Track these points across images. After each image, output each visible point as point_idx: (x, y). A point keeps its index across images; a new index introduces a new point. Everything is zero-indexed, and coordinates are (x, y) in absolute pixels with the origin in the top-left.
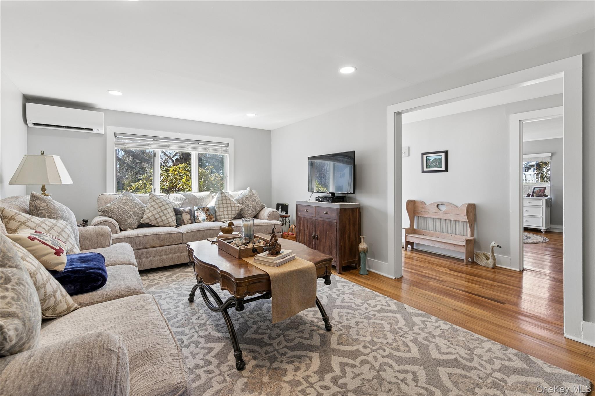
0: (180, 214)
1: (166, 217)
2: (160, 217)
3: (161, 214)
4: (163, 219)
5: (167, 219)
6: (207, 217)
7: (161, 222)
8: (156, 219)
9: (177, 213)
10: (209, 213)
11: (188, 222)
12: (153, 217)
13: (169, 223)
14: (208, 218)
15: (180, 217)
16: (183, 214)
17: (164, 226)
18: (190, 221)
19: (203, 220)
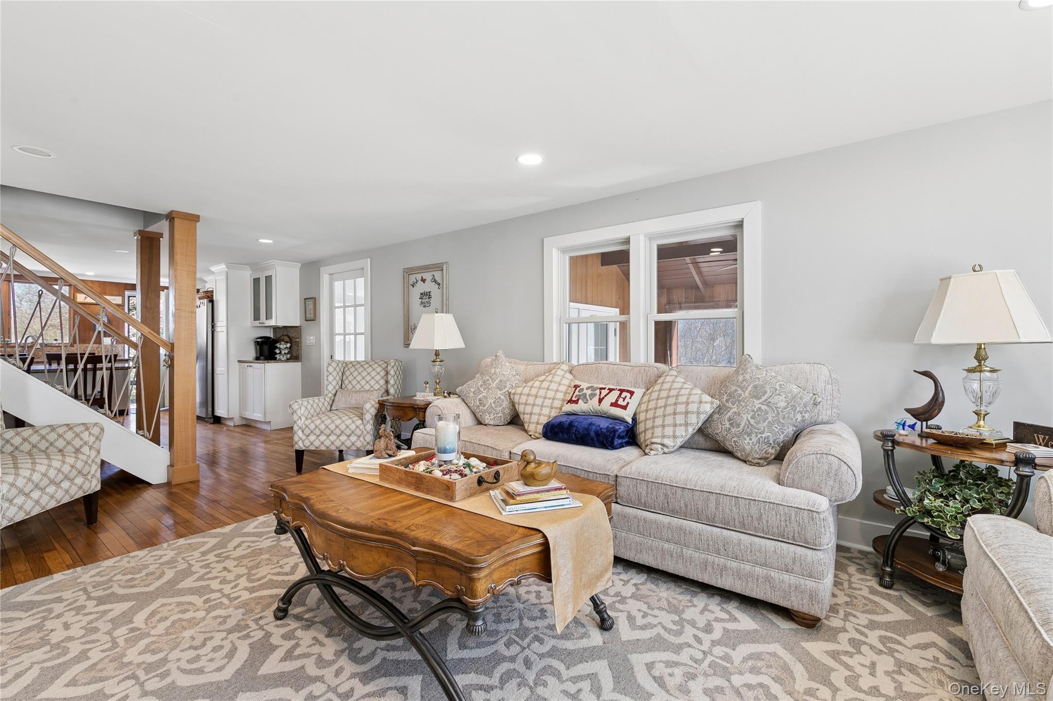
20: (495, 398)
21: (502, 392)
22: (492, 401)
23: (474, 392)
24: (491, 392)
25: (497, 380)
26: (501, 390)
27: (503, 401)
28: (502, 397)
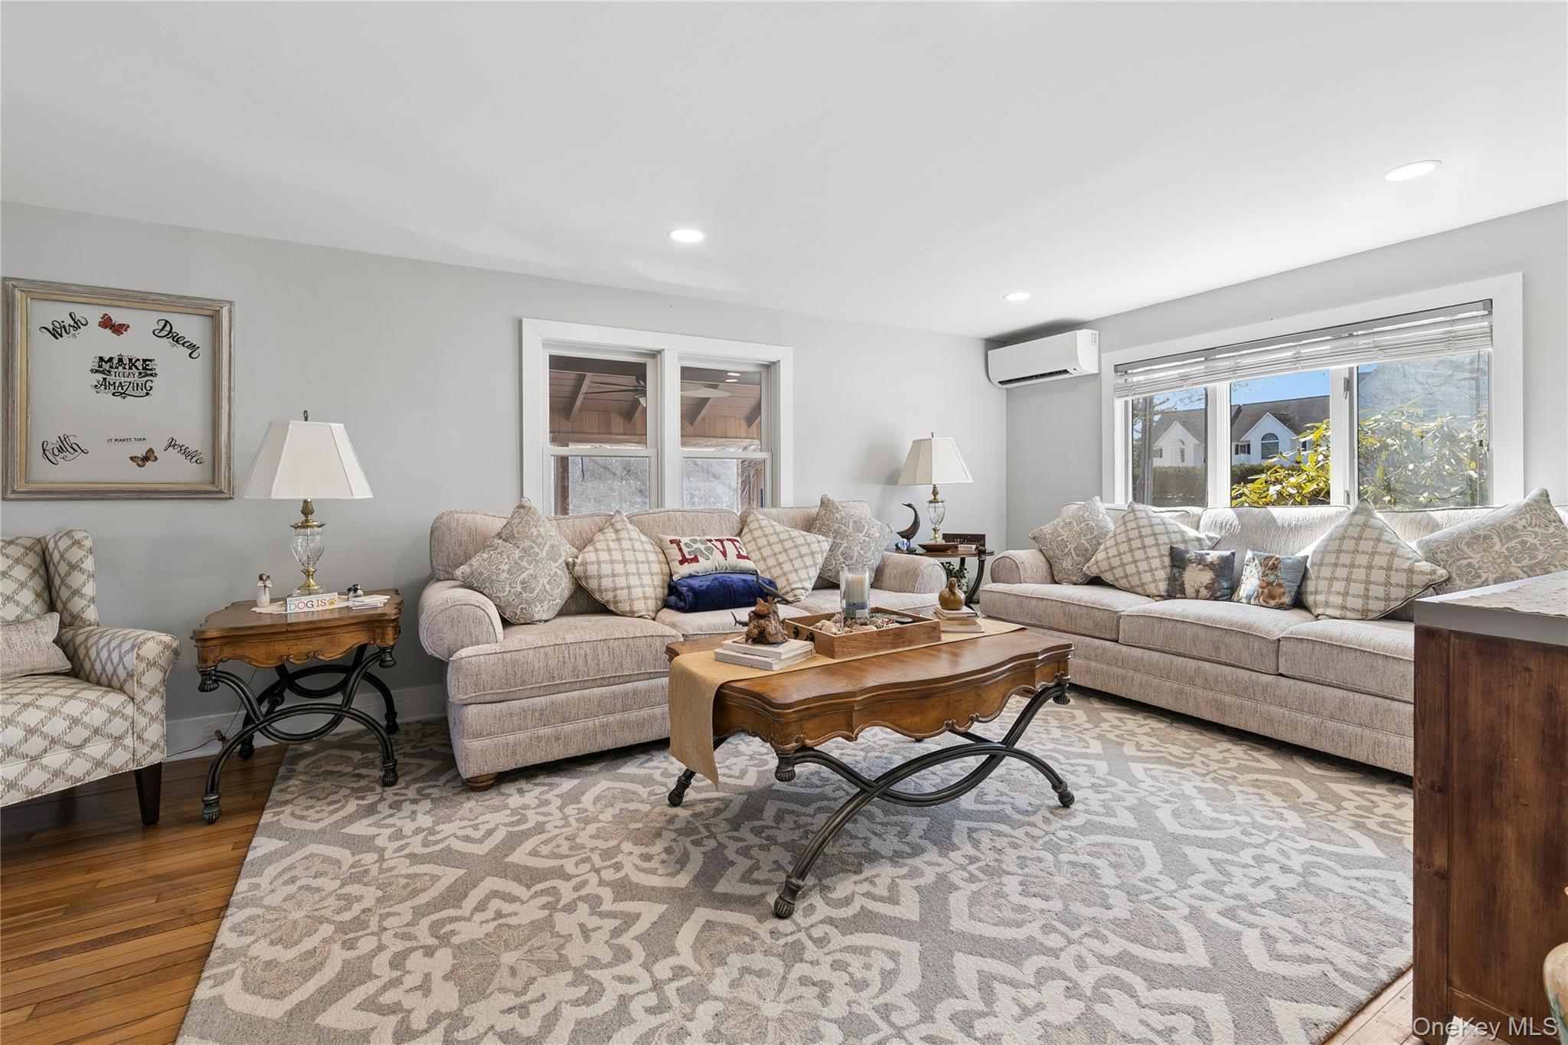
0: (1180, 568)
1: (1137, 567)
2: (1123, 565)
3: (1127, 558)
4: (1128, 573)
5: (1139, 573)
6: (1260, 590)
7: (1122, 578)
8: (1112, 569)
9: (1178, 560)
10: (1271, 578)
11: (1198, 592)
12: (1105, 563)
13: (1143, 585)
14: (1262, 593)
15: (1177, 575)
16: (1188, 568)
17: (1130, 590)
18: (1204, 592)
19: (1247, 597)
20: (550, 575)
21: (558, 564)
22: (546, 581)
23: (509, 571)
24: (541, 566)
25: (547, 546)
26: (556, 562)
27: (561, 579)
28: (559, 572)
